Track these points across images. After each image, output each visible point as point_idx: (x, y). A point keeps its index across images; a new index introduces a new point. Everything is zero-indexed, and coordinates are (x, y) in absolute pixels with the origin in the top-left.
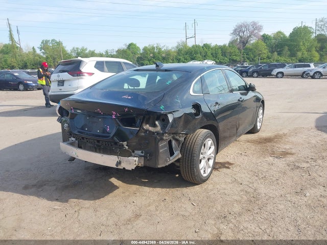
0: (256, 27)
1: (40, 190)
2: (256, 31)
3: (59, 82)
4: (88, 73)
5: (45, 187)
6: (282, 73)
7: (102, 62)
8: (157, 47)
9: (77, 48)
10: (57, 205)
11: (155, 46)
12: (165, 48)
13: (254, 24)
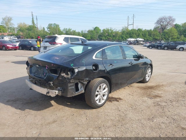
0: (171, 19)
1: (14, 103)
2: (171, 22)
3: (44, 47)
4: (60, 43)
5: (17, 102)
6: (183, 48)
7: (68, 38)
8: (110, 30)
9: (66, 29)
10: (18, 111)
11: (109, 29)
12: (115, 30)
13: (170, 18)
